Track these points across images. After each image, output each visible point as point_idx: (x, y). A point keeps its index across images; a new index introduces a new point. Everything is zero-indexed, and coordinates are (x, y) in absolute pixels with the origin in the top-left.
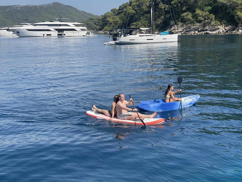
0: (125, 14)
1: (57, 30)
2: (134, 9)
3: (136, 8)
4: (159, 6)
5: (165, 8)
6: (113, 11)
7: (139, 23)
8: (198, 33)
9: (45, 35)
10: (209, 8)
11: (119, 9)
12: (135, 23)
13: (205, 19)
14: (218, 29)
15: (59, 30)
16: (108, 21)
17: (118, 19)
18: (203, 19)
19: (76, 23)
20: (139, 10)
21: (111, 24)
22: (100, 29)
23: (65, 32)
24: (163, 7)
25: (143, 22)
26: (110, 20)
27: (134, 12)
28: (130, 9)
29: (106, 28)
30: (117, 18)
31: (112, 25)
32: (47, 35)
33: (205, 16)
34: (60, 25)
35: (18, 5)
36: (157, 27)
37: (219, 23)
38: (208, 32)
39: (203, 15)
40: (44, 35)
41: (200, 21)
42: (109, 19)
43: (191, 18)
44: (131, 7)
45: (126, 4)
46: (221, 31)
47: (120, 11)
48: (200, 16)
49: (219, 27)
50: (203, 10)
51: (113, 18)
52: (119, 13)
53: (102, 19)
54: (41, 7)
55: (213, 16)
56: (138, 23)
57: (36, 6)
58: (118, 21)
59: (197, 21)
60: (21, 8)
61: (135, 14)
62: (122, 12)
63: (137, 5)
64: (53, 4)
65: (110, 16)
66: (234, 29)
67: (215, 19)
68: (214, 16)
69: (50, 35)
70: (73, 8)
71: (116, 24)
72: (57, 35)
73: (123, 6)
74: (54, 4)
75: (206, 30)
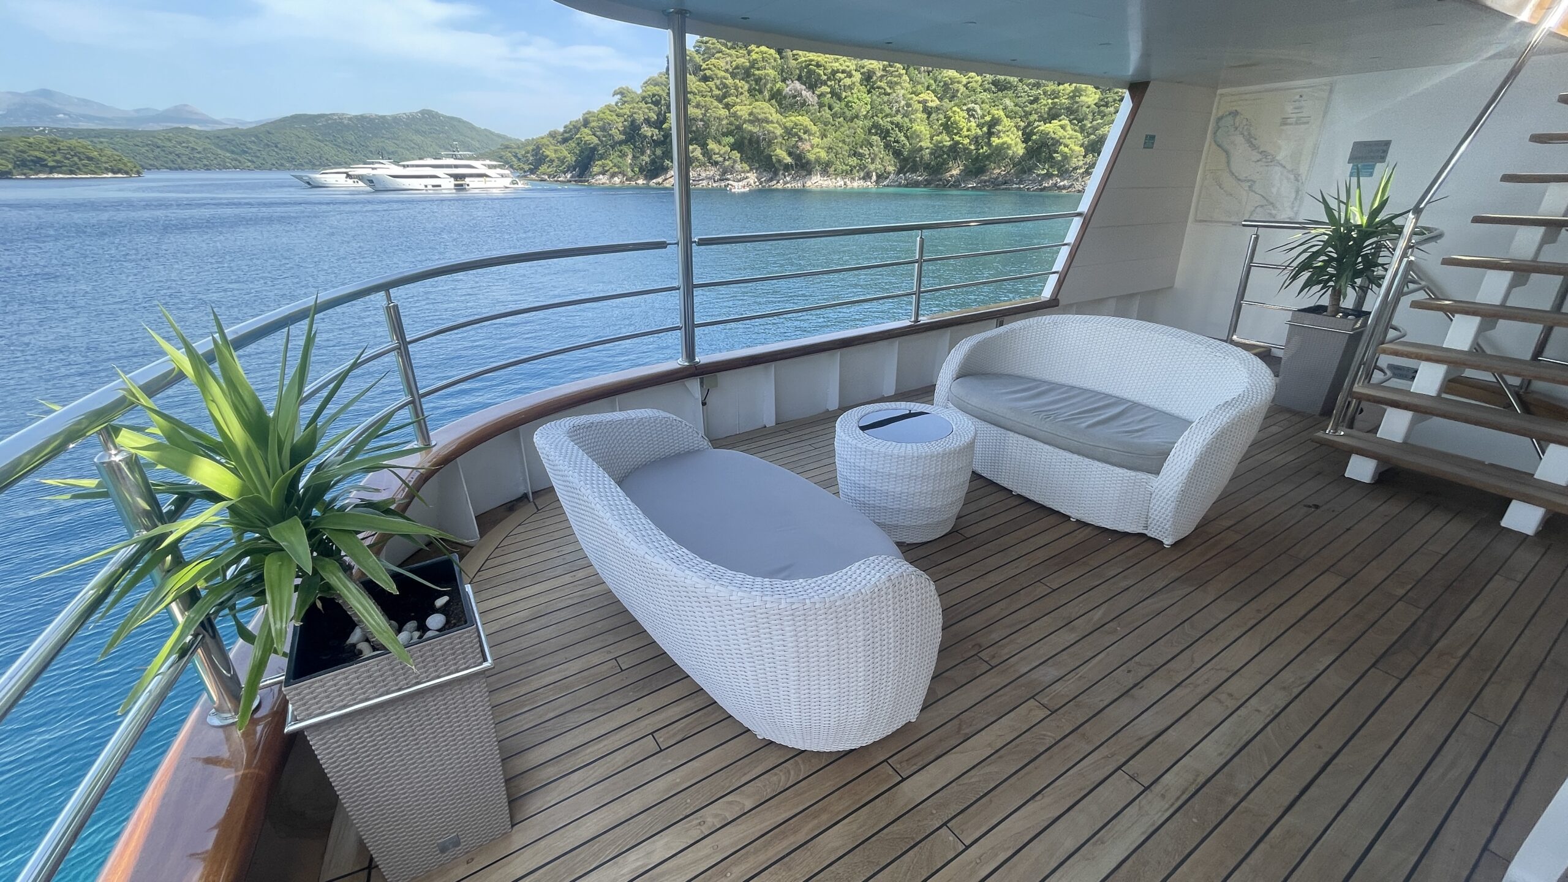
0: (578, 144)
1: (451, 175)
2: (594, 135)
3: (598, 133)
4: (642, 130)
5: (652, 136)
6: (552, 135)
7: (608, 162)
8: (715, 185)
9: (430, 187)
10: (731, 140)
11: (565, 132)
12: (600, 163)
13: (725, 159)
14: (747, 178)
15: (456, 177)
16: (548, 156)
17: (566, 153)
18: (721, 159)
19: (488, 162)
20: (604, 136)
21: (552, 161)
22: (532, 171)
23: (468, 180)
24: (649, 134)
25: (615, 161)
26: (550, 153)
27: (596, 141)
28: (588, 135)
29: (543, 168)
30: (564, 151)
31: (555, 164)
32: (433, 186)
33: (724, 153)
34: (456, 166)
35: (343, 114)
36: (641, 170)
37: (748, 168)
38: (730, 182)
39: (721, 152)
40: (426, 186)
41: (716, 163)
42: (547, 153)
43: (701, 157)
44: (586, 130)
45: (577, 121)
46: (752, 182)
47: (566, 135)
48: (715, 154)
49: (748, 175)
50: (719, 143)
51: (556, 151)
52: (565, 141)
53: (533, 150)
54: (396, 119)
55: (736, 155)
56: (606, 162)
57: (383, 117)
58: (565, 158)
59: (709, 162)
60: (350, 119)
61: (598, 145)
62: (571, 138)
63: (599, 127)
64: (420, 112)
65: (548, 145)
66: (771, 180)
67: (741, 161)
68: (739, 155)
69: (440, 186)
70: (464, 122)
71: (563, 163)
72: (453, 187)
73: (571, 127)
74: (423, 112)
75: (728, 179)
